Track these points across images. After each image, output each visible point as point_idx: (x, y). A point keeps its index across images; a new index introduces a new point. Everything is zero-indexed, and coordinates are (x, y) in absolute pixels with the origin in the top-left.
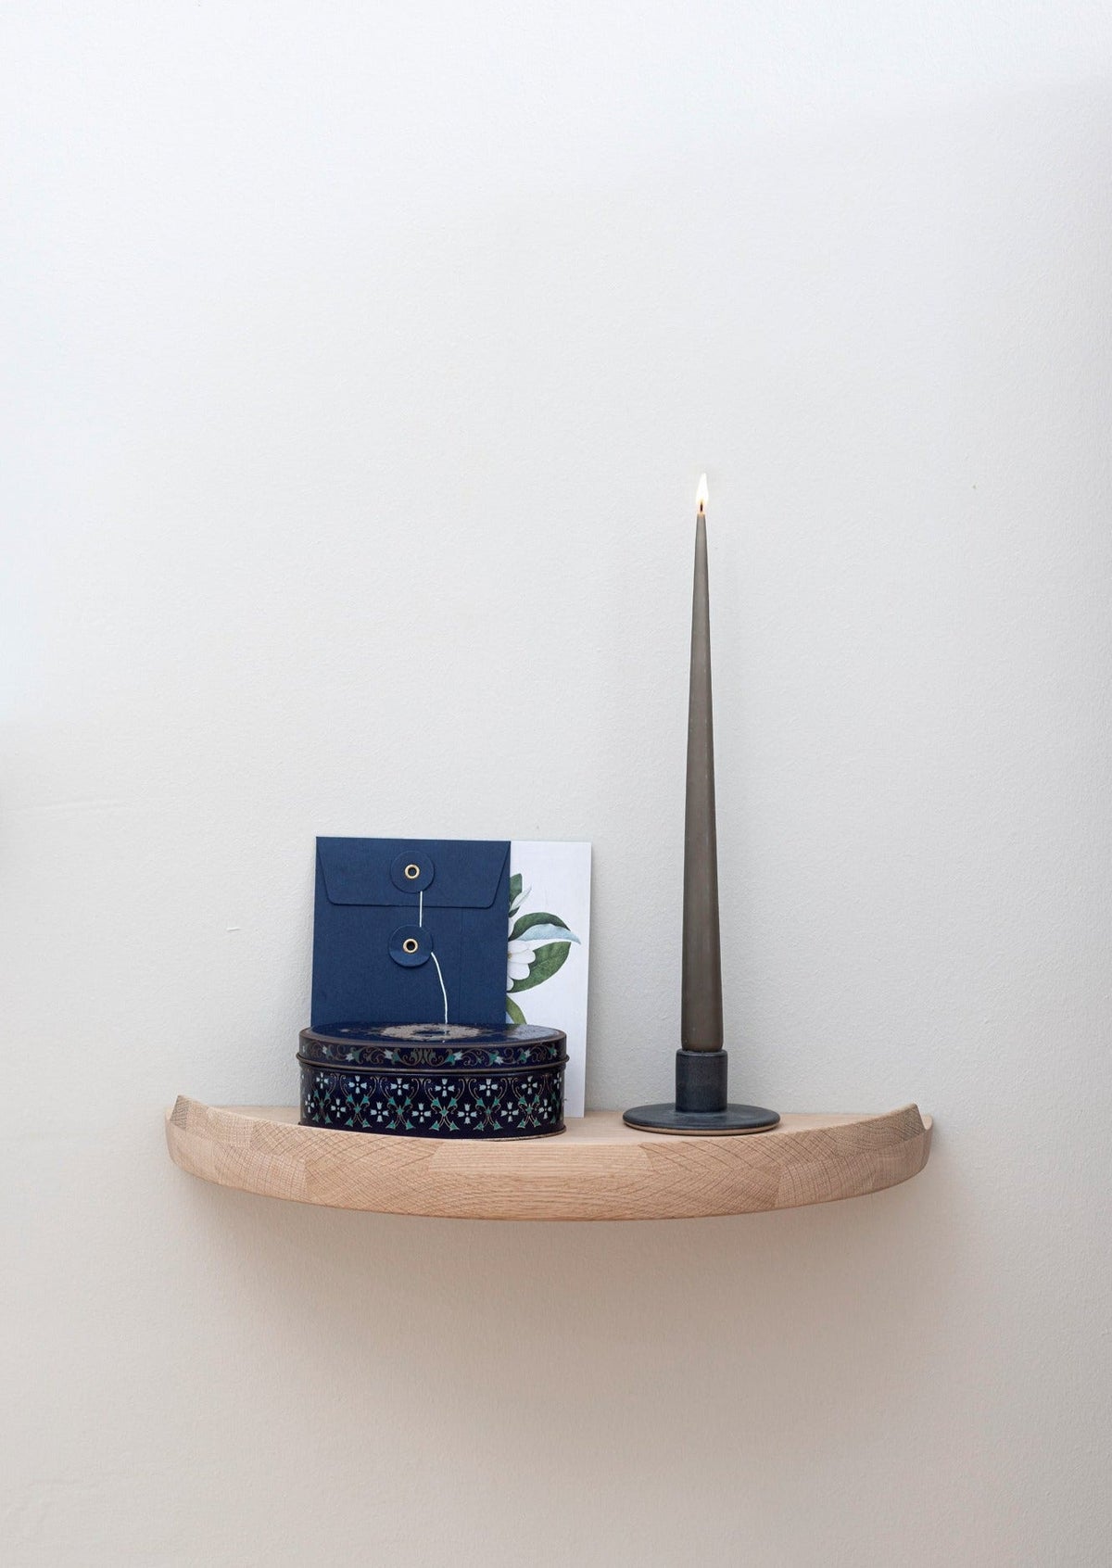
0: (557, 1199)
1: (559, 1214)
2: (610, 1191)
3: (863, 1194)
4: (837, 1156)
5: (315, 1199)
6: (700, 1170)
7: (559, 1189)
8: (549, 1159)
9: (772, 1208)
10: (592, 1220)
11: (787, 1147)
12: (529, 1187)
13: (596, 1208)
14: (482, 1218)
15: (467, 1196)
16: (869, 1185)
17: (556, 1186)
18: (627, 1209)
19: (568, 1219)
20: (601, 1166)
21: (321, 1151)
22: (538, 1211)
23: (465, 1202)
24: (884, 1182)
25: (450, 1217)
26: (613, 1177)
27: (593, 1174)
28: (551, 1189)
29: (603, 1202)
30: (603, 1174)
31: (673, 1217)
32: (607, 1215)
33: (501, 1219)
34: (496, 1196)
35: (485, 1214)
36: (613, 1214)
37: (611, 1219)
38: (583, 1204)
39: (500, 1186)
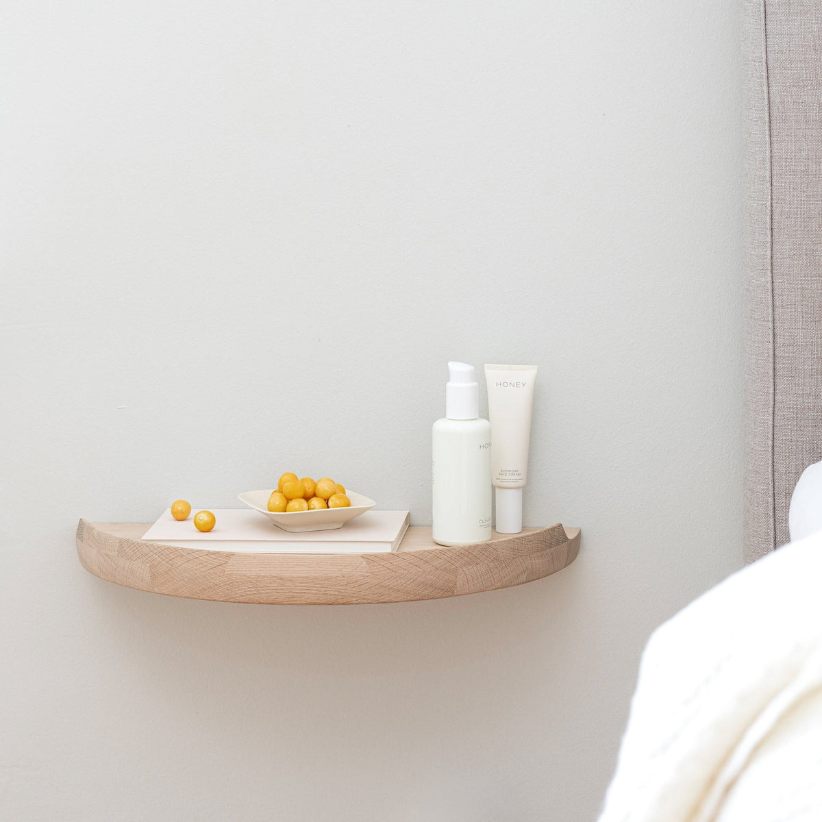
0: (308, 591)
1: (309, 601)
2: (342, 586)
3: (518, 584)
4: (498, 560)
5: (156, 590)
6: (402, 572)
7: (308, 585)
8: (302, 565)
9: (453, 595)
10: (331, 604)
11: (462, 556)
12: (288, 584)
13: (333, 597)
14: (260, 603)
15: (250, 590)
16: (523, 578)
17: (307, 583)
18: (354, 597)
19: (315, 604)
20: (336, 570)
21: (159, 559)
22: (295, 599)
23: (249, 593)
24: (534, 576)
25: (239, 602)
26: (343, 577)
27: (331, 575)
28: (303, 585)
29: (336, 593)
30: (337, 575)
31: (385, 602)
32: (341, 601)
33: (272, 604)
34: (268, 589)
35: (262, 601)
36: (345, 601)
37: (343, 604)
38: (325, 594)
39: (271, 583)
